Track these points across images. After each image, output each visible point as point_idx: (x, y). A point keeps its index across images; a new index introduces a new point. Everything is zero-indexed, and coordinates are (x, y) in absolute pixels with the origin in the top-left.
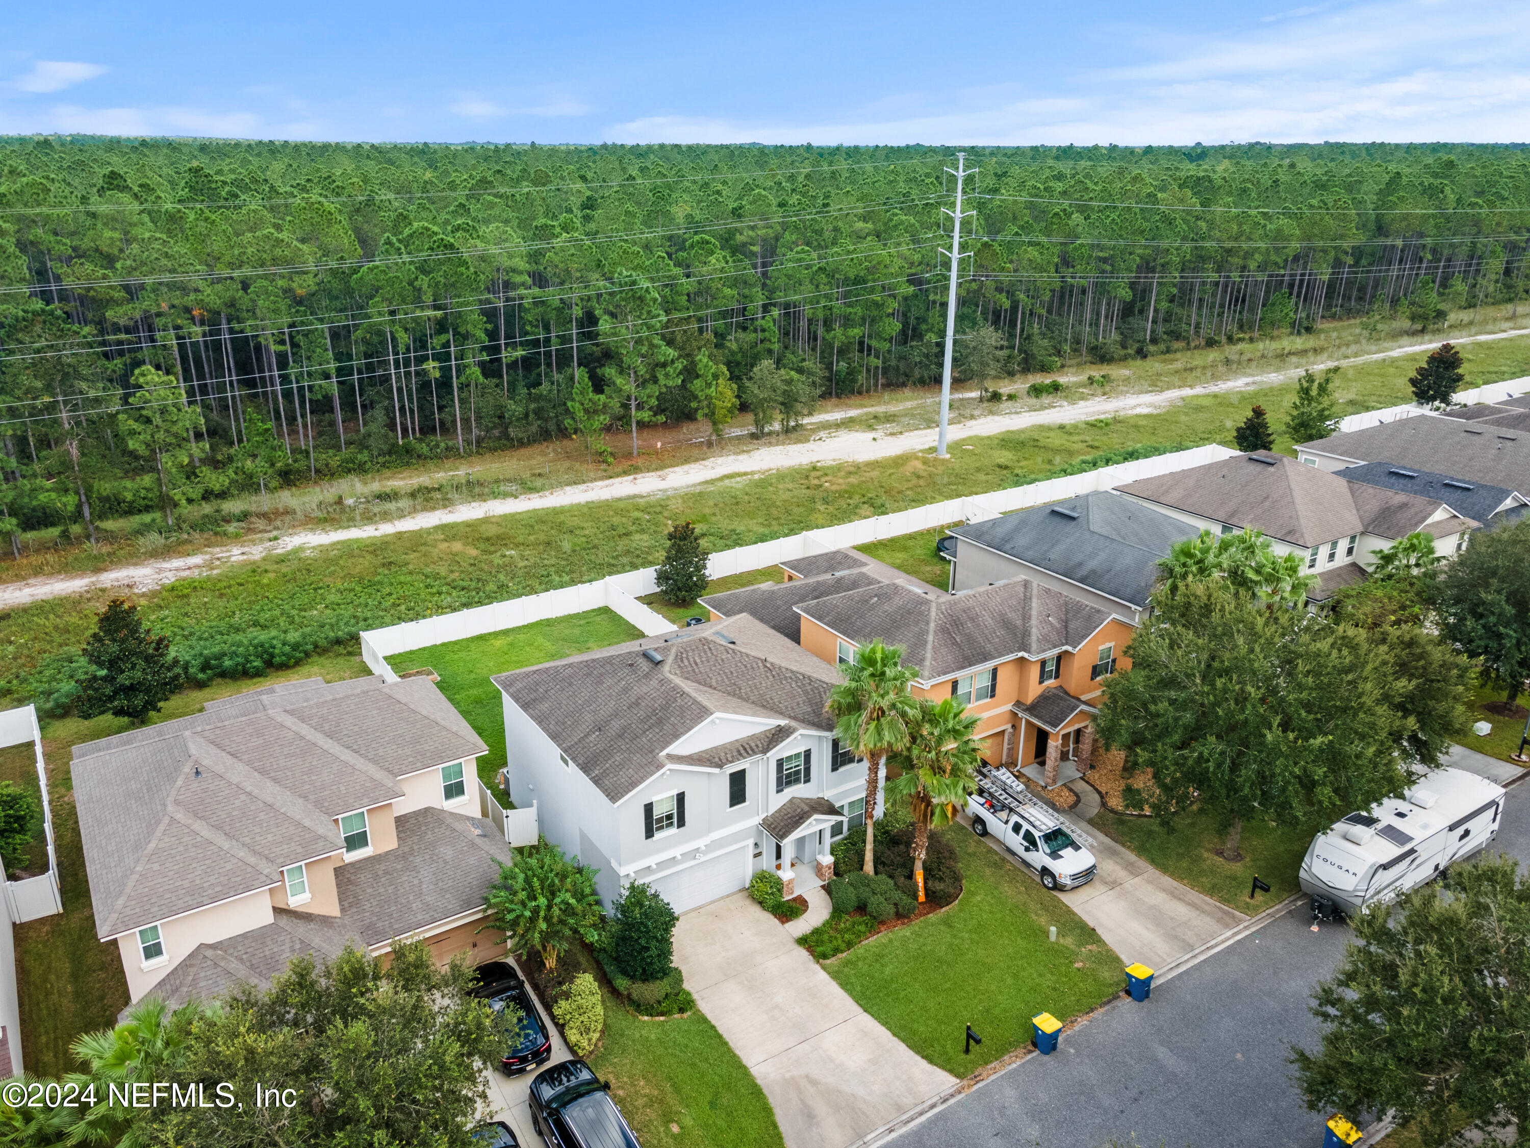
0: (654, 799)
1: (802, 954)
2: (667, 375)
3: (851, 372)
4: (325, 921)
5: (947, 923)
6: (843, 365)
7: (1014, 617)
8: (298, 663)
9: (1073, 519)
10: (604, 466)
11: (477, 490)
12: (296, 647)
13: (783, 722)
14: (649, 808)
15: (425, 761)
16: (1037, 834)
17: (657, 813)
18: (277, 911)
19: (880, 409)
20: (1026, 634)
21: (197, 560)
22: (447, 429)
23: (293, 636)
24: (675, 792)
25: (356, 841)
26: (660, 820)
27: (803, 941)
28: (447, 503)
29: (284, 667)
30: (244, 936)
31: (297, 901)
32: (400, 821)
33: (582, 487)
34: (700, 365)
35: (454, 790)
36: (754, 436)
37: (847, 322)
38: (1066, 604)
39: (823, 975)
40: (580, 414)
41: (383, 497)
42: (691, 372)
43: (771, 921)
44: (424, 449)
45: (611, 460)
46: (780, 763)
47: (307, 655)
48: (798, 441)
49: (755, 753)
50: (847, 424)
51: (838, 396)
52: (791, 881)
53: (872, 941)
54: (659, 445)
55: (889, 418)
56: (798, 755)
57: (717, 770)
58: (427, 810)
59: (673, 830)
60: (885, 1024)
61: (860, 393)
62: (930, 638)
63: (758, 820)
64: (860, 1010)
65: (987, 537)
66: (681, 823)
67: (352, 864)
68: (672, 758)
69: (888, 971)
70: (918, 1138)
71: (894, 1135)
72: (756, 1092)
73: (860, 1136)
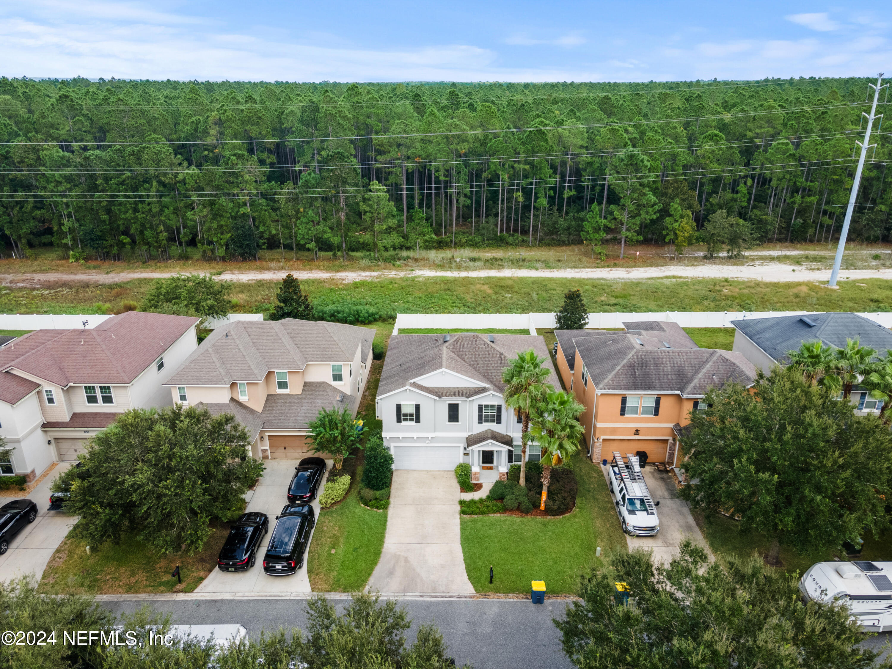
0: (402, 403)
1: (458, 508)
2: (647, 213)
3: (805, 226)
5: (545, 525)
6: (800, 221)
8: (370, 323)
9: (809, 326)
10: (599, 261)
11: (521, 263)
12: (372, 314)
13: (487, 386)
14: (399, 407)
16: (627, 497)
17: (404, 411)
18: (232, 399)
22: (525, 232)
24: (414, 403)
25: (282, 385)
26: (405, 415)
27: (462, 503)
28: (500, 267)
29: (363, 323)
31: (243, 399)
32: (306, 384)
33: (576, 270)
34: (672, 208)
35: (338, 377)
36: (705, 257)
39: (457, 521)
41: (473, 260)
42: (665, 212)
43: (458, 487)
45: (604, 258)
46: (480, 408)
48: (735, 264)
49: (462, 396)
50: (779, 259)
51: (792, 241)
53: (497, 516)
54: (638, 253)
56: (493, 406)
57: (437, 398)
58: (323, 383)
59: (413, 423)
60: (464, 553)
62: (618, 368)
63: (466, 435)
64: (459, 542)
66: (418, 421)
68: (415, 385)
69: (490, 532)
70: (429, 606)
71: (421, 599)
72: (378, 554)
73: (405, 591)
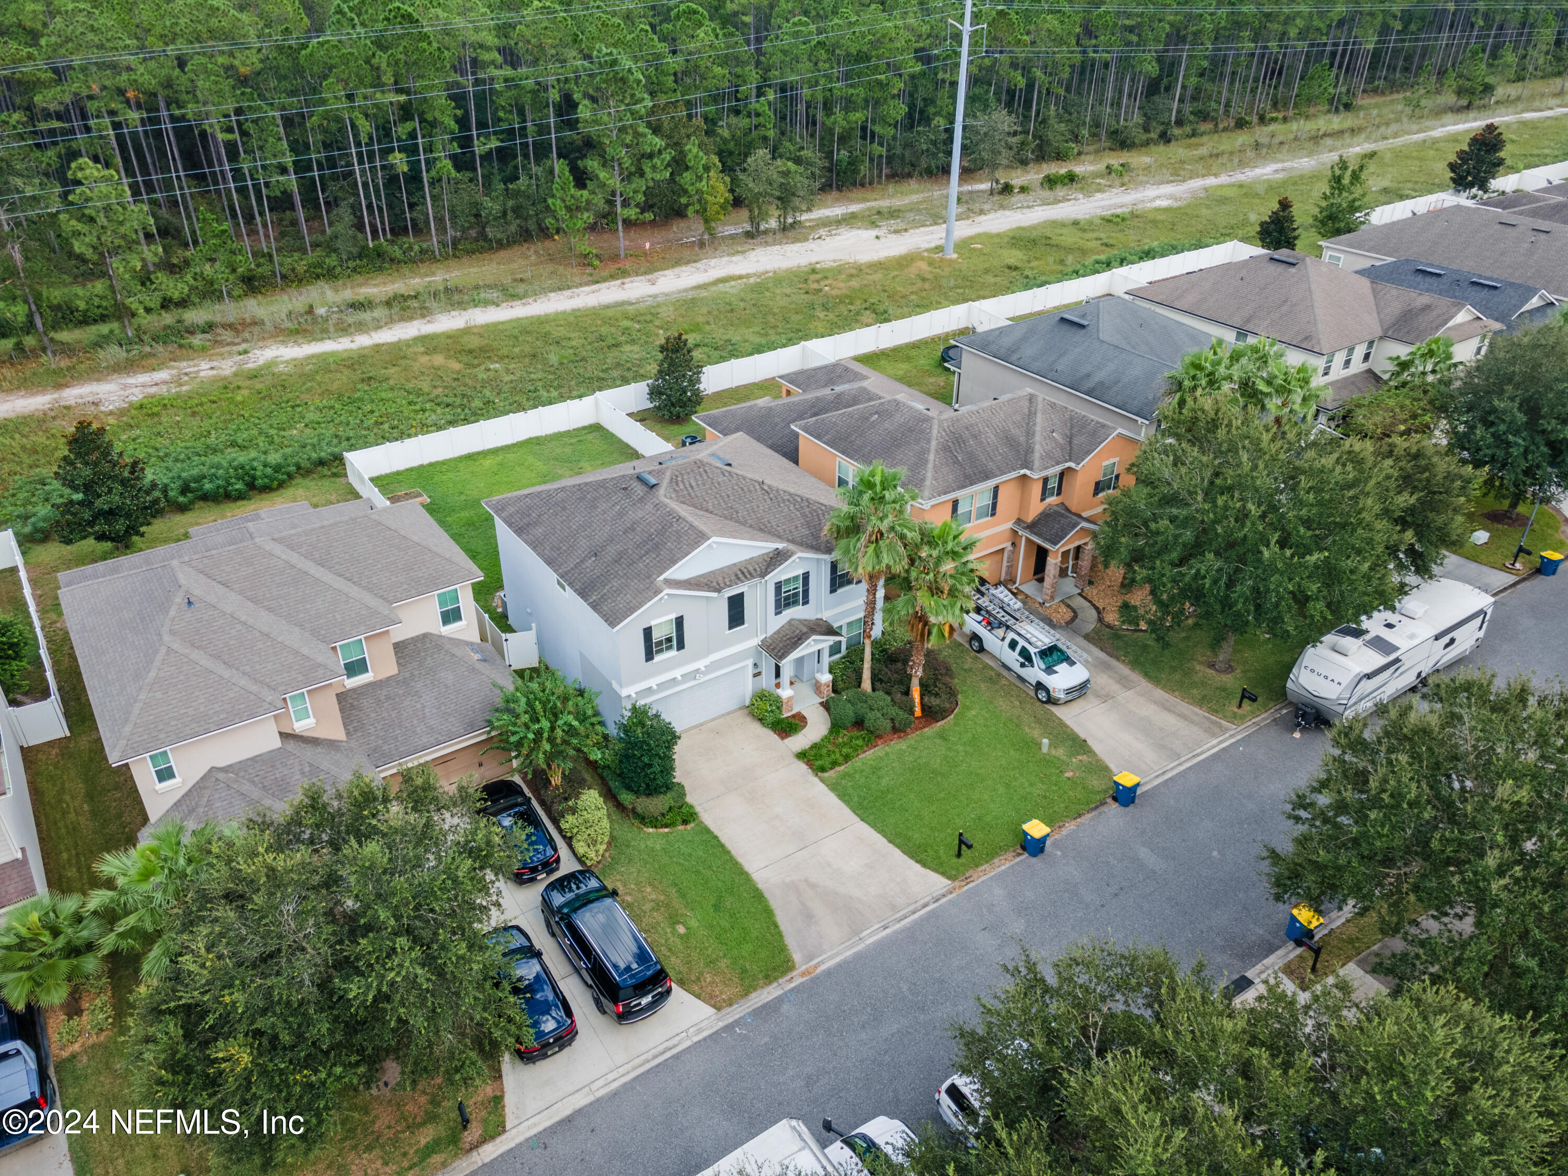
0: (653, 623)
1: (802, 767)
2: (654, 168)
3: (853, 162)
4: (332, 744)
5: (942, 736)
6: (844, 153)
7: (1018, 434)
8: (281, 485)
9: (1082, 326)
10: (589, 270)
11: (456, 297)
12: (277, 468)
13: (780, 546)
14: (648, 632)
15: (420, 588)
16: (1032, 650)
17: (656, 636)
18: (284, 735)
19: (884, 203)
20: (1029, 450)
21: (163, 375)
22: (420, 229)
23: (274, 458)
24: (673, 616)
25: (356, 667)
26: (660, 643)
27: (802, 756)
28: (424, 312)
29: (267, 489)
30: (254, 759)
31: (301, 726)
32: (399, 648)
33: (567, 293)
34: (690, 156)
35: (453, 615)
36: (749, 235)
37: (849, 104)
38: (1072, 419)
39: (822, 787)
40: (562, 213)
41: (358, 306)
42: (679, 164)
43: (773, 737)
44: (397, 252)
45: (596, 263)
46: (778, 586)
47: (290, 476)
48: (796, 240)
49: (753, 577)
50: (849, 221)
51: (839, 189)
52: (790, 699)
53: (870, 755)
54: (648, 245)
55: (893, 214)
56: (796, 578)
57: (715, 595)
58: (425, 636)
59: (673, 653)
60: (882, 832)
61: (862, 185)
62: (931, 457)
63: (756, 641)
64: (857, 819)
65: (993, 348)
66: (681, 646)
67: (353, 690)
68: (671, 583)
69: (884, 782)
70: (910, 933)
71: (888, 931)
72: (758, 896)
73: (856, 932)
